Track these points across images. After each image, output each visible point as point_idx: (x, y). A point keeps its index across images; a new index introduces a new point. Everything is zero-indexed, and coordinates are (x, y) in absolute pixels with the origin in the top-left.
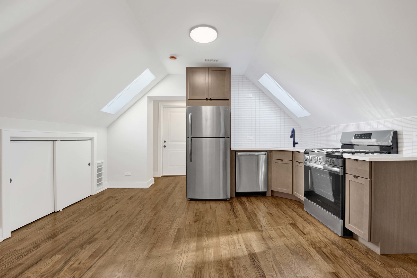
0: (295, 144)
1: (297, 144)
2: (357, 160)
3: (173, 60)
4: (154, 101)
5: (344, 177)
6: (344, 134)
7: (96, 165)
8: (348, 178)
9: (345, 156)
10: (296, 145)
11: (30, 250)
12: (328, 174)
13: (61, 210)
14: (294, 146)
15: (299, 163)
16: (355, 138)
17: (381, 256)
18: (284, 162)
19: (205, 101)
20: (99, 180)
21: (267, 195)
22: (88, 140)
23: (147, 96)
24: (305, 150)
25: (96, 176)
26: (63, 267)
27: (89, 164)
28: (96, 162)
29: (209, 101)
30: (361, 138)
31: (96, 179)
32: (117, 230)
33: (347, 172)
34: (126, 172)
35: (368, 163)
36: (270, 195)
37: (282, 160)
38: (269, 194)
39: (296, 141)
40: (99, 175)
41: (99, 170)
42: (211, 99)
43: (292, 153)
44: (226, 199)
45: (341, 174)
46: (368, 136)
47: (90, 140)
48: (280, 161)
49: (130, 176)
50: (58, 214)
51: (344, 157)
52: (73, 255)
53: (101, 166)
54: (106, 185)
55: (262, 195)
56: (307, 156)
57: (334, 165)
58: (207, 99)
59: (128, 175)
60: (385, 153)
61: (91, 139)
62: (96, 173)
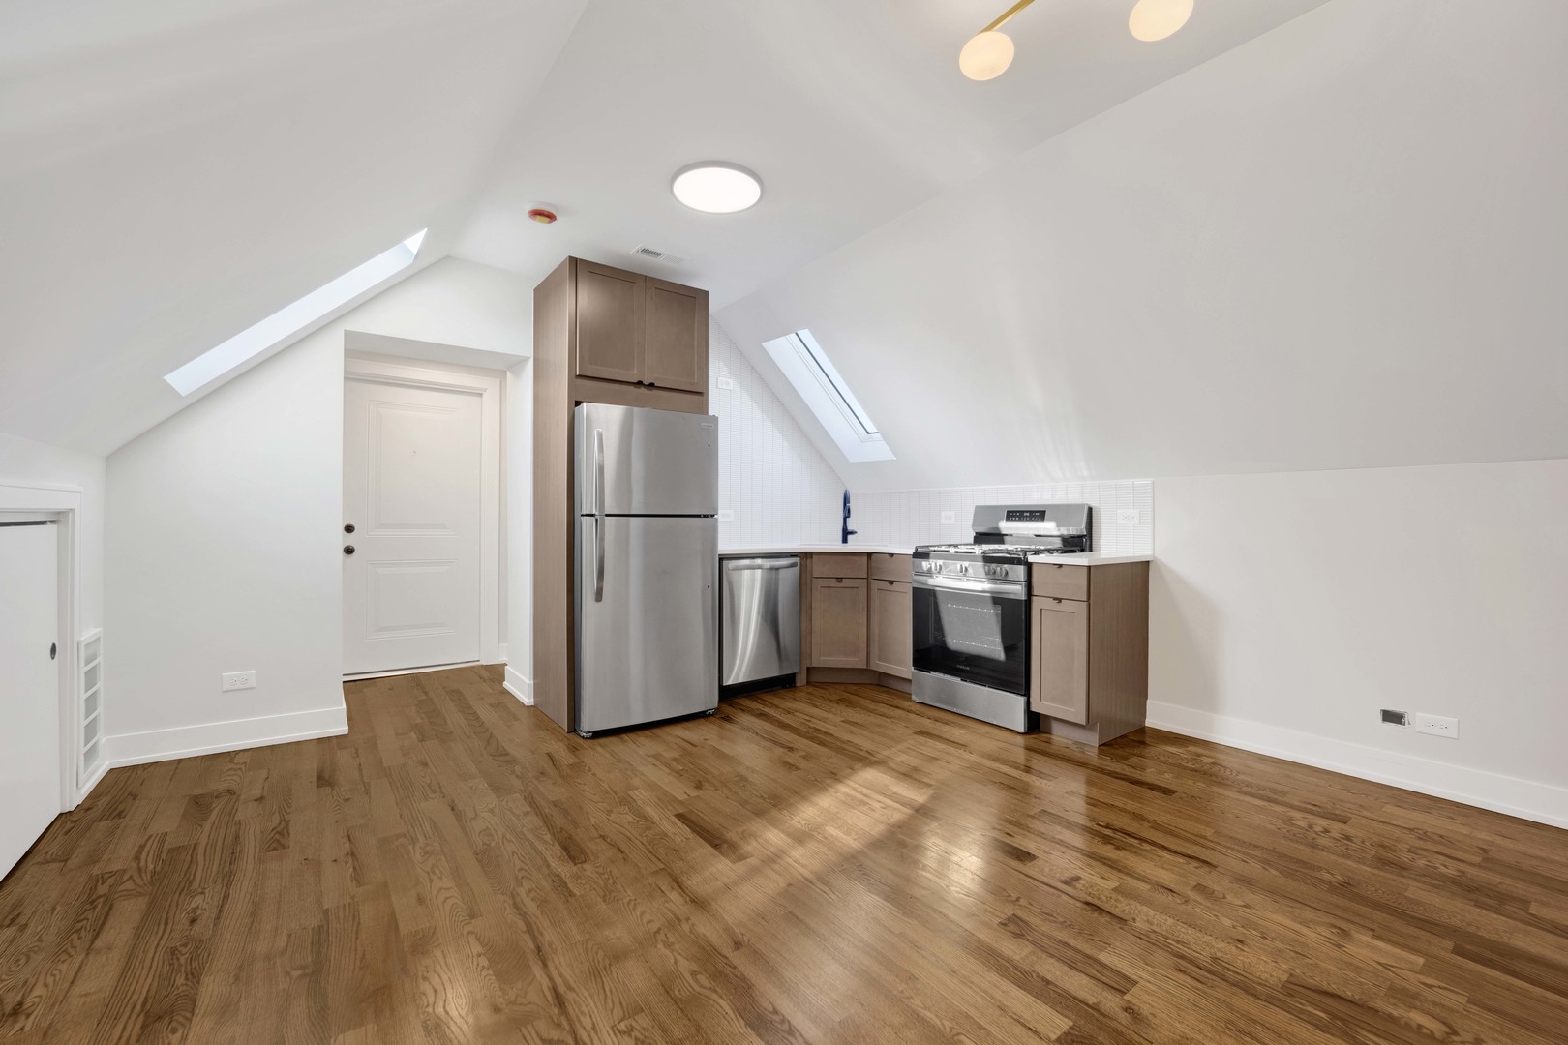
0: (846, 534)
1: (852, 533)
2: (1060, 566)
3: (540, 224)
5: (1028, 603)
6: (981, 511)
7: (83, 650)
8: (1036, 604)
9: (1031, 559)
10: (849, 537)
12: (990, 602)
14: (845, 540)
15: (891, 582)
16: (1008, 519)
17: (1103, 748)
18: (846, 583)
19: (627, 388)
20: (90, 732)
21: (798, 684)
22: (43, 523)
23: (346, 331)
24: (916, 550)
25: (83, 708)
27: (53, 651)
29: (643, 390)
30: (1023, 520)
31: (82, 722)
33: (1035, 592)
35: (1085, 570)
36: (805, 682)
37: (840, 579)
38: (802, 679)
40: (90, 705)
41: (91, 677)
42: (652, 385)
43: (865, 558)
44: (704, 712)
45: (1023, 597)
46: (1038, 514)
47: (52, 522)
48: (834, 583)
49: (253, 688)
51: (1029, 561)
53: (94, 657)
54: (104, 752)
56: (925, 565)
57: (1005, 579)
58: (640, 383)
59: (238, 686)
60: (1075, 551)
61: (56, 518)
62: (83, 694)
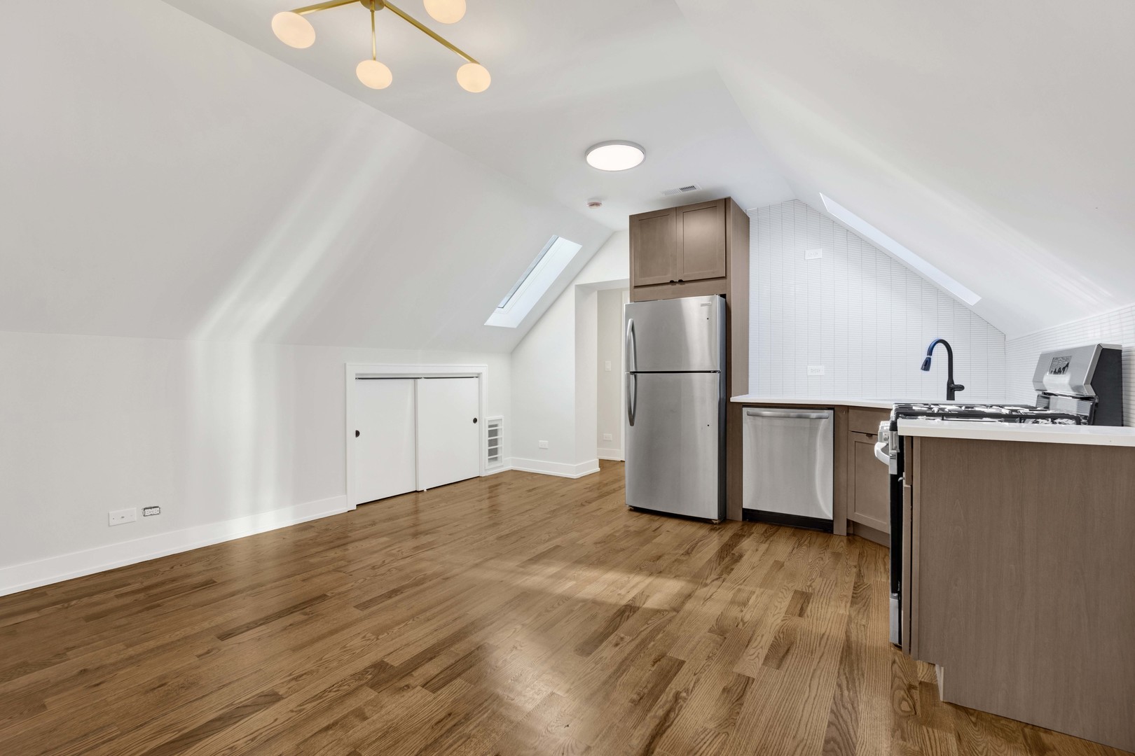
0: (953, 389)
3: (596, 208)
4: (598, 292)
7: (487, 422)
11: (365, 527)
13: (425, 490)
14: (950, 396)
19: (670, 286)
20: (493, 452)
21: (837, 531)
22: (473, 378)
23: (576, 286)
25: (487, 443)
26: (381, 550)
27: (475, 421)
28: (487, 418)
29: (678, 286)
31: (486, 448)
32: (470, 528)
34: (540, 441)
36: (846, 533)
37: (870, 435)
38: (840, 529)
39: (957, 382)
40: (493, 442)
41: (493, 433)
42: (681, 281)
44: (710, 520)
47: (477, 378)
48: (865, 438)
49: (547, 449)
50: (420, 495)
52: (399, 542)
53: (496, 426)
54: (507, 462)
55: (822, 527)
58: (672, 282)
59: (543, 447)
61: (478, 376)
62: (486, 438)
